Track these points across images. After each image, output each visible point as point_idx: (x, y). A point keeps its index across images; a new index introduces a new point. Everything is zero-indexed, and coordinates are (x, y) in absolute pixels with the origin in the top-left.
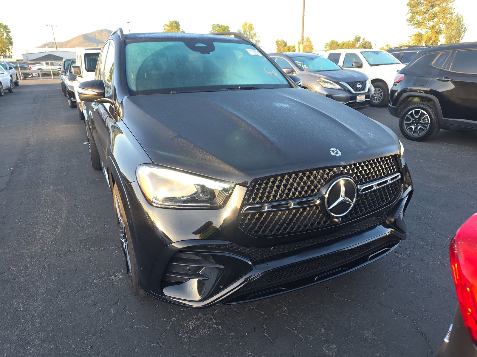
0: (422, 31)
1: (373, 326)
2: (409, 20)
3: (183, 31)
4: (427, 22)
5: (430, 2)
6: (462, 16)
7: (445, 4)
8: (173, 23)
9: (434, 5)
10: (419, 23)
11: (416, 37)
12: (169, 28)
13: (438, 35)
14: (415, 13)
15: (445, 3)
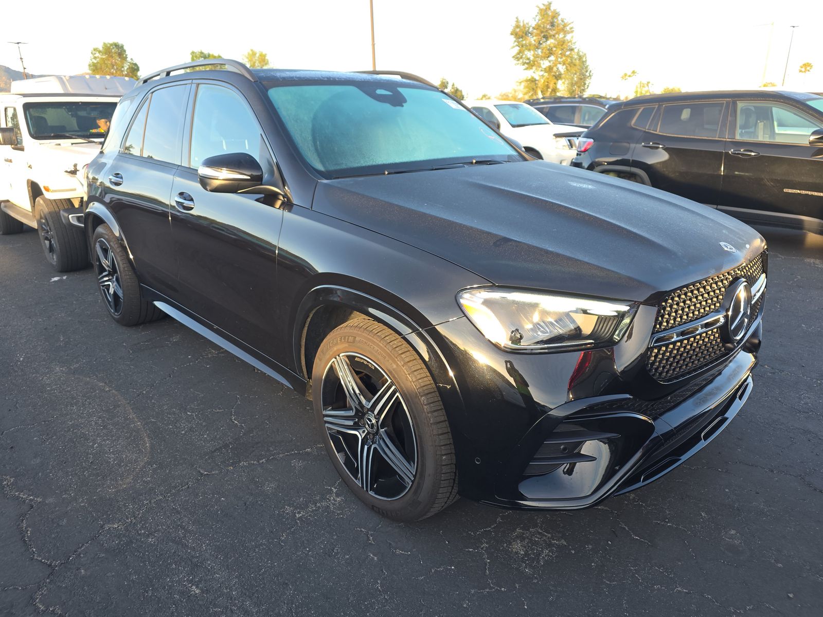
0: (537, 74)
1: (759, 495)
2: (517, 58)
3: (134, 62)
4: (541, 62)
5: (542, 32)
6: (585, 54)
7: (561, 36)
8: (111, 47)
9: (548, 36)
10: (530, 62)
11: (528, 82)
12: (104, 57)
13: (558, 80)
14: (522, 46)
15: (562, 33)
